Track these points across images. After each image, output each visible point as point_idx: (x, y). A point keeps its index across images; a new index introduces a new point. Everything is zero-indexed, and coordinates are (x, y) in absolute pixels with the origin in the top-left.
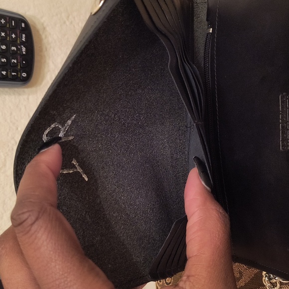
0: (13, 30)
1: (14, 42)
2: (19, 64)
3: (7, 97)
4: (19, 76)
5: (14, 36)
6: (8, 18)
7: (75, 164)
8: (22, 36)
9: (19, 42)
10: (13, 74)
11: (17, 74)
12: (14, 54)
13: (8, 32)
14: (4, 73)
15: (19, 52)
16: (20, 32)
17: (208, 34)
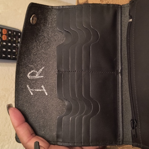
0: (14, 36)
1: (14, 42)
2: (17, 52)
3: (10, 68)
4: (16, 58)
5: (15, 39)
6: (12, 31)
7: (43, 87)
8: (18, 39)
9: (17, 42)
10: (13, 57)
11: (15, 57)
12: (14, 48)
13: (12, 37)
14: (9, 56)
15: (17, 47)
16: (18, 38)
17: (129, 22)
